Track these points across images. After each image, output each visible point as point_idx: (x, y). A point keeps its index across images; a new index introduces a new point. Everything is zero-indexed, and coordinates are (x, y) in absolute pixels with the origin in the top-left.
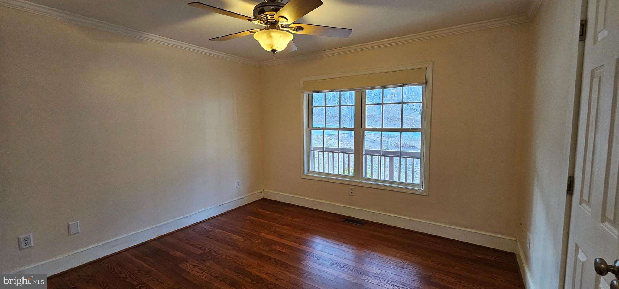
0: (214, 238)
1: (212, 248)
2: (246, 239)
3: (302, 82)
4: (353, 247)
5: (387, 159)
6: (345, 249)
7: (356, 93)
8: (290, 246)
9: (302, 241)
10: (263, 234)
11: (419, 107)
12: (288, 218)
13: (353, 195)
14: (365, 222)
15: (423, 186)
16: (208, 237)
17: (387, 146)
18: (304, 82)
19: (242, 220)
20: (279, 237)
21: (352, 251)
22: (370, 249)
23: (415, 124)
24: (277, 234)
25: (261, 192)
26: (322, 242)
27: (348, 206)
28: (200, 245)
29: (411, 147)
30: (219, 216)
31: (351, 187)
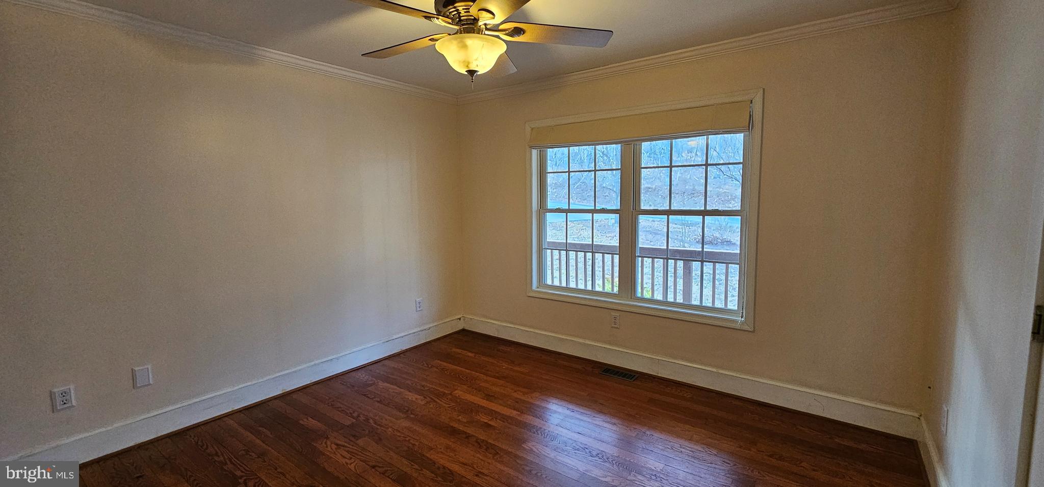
0: (375, 398)
1: (371, 415)
2: (429, 399)
3: (528, 129)
4: (614, 421)
5: (680, 264)
6: (601, 423)
7: (623, 148)
8: (503, 414)
9: (526, 407)
10: (458, 393)
11: (737, 171)
12: (504, 364)
13: (617, 328)
14: (638, 375)
15: (744, 314)
16: (365, 395)
17: (682, 241)
18: (532, 129)
19: (425, 366)
20: (486, 398)
21: (614, 428)
22: (645, 425)
23: (733, 202)
24: (483, 392)
25: (460, 319)
26: (560, 409)
27: (608, 347)
28: (350, 410)
29: (725, 243)
30: (387, 359)
31: (614, 313)
